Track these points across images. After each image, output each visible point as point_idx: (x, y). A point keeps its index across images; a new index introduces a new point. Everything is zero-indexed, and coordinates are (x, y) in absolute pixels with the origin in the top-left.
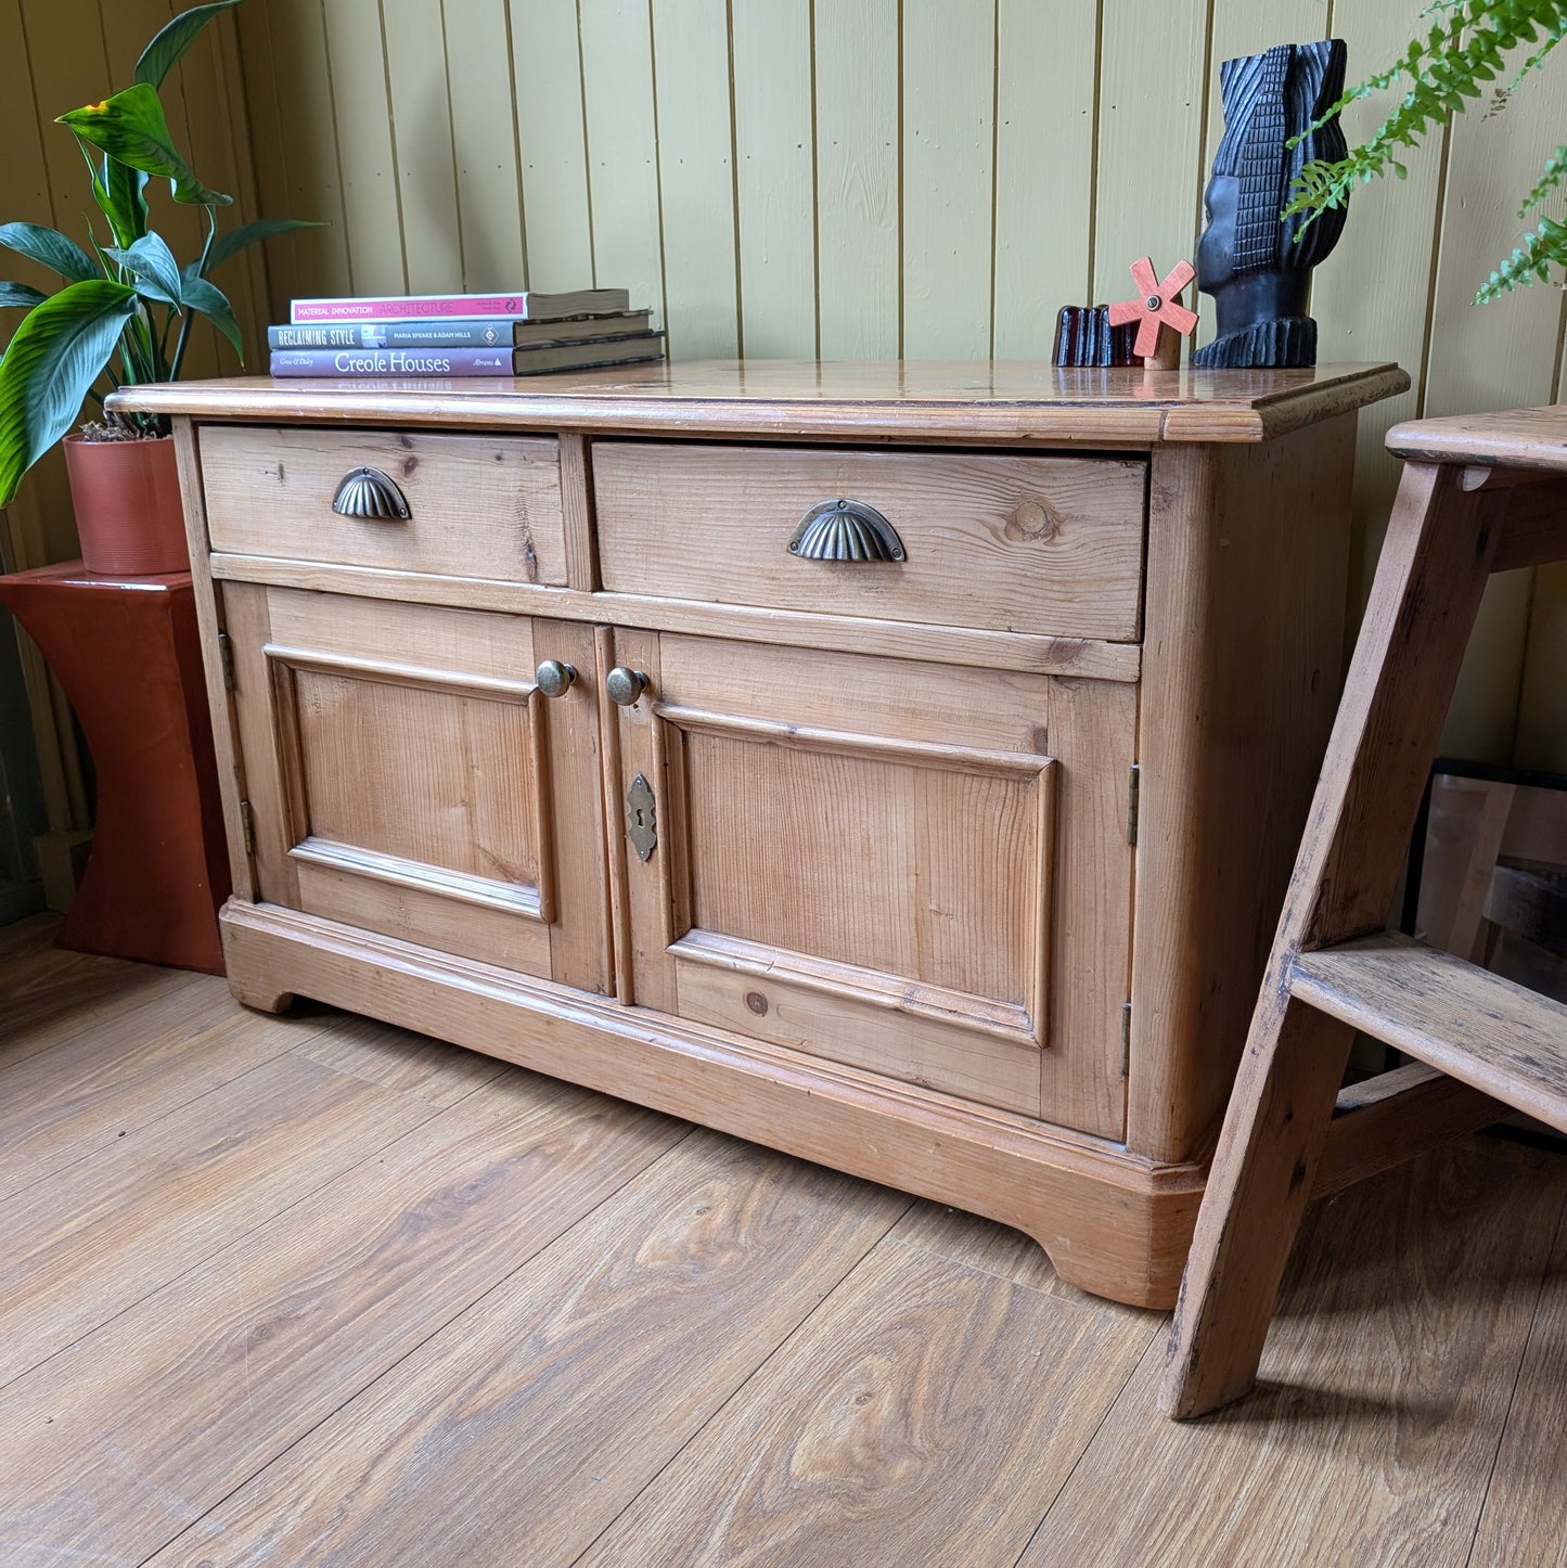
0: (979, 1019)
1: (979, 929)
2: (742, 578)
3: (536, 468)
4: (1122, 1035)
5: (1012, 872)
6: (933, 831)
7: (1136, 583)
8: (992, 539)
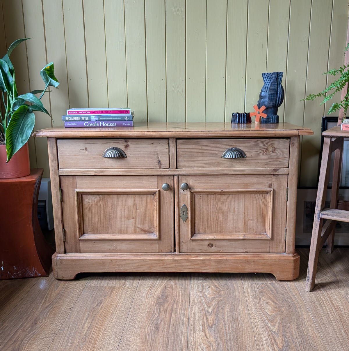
0: (259, 237)
1: (257, 221)
2: (212, 163)
3: (162, 145)
4: (285, 233)
6: (248, 205)
7: (288, 158)
8: (263, 153)
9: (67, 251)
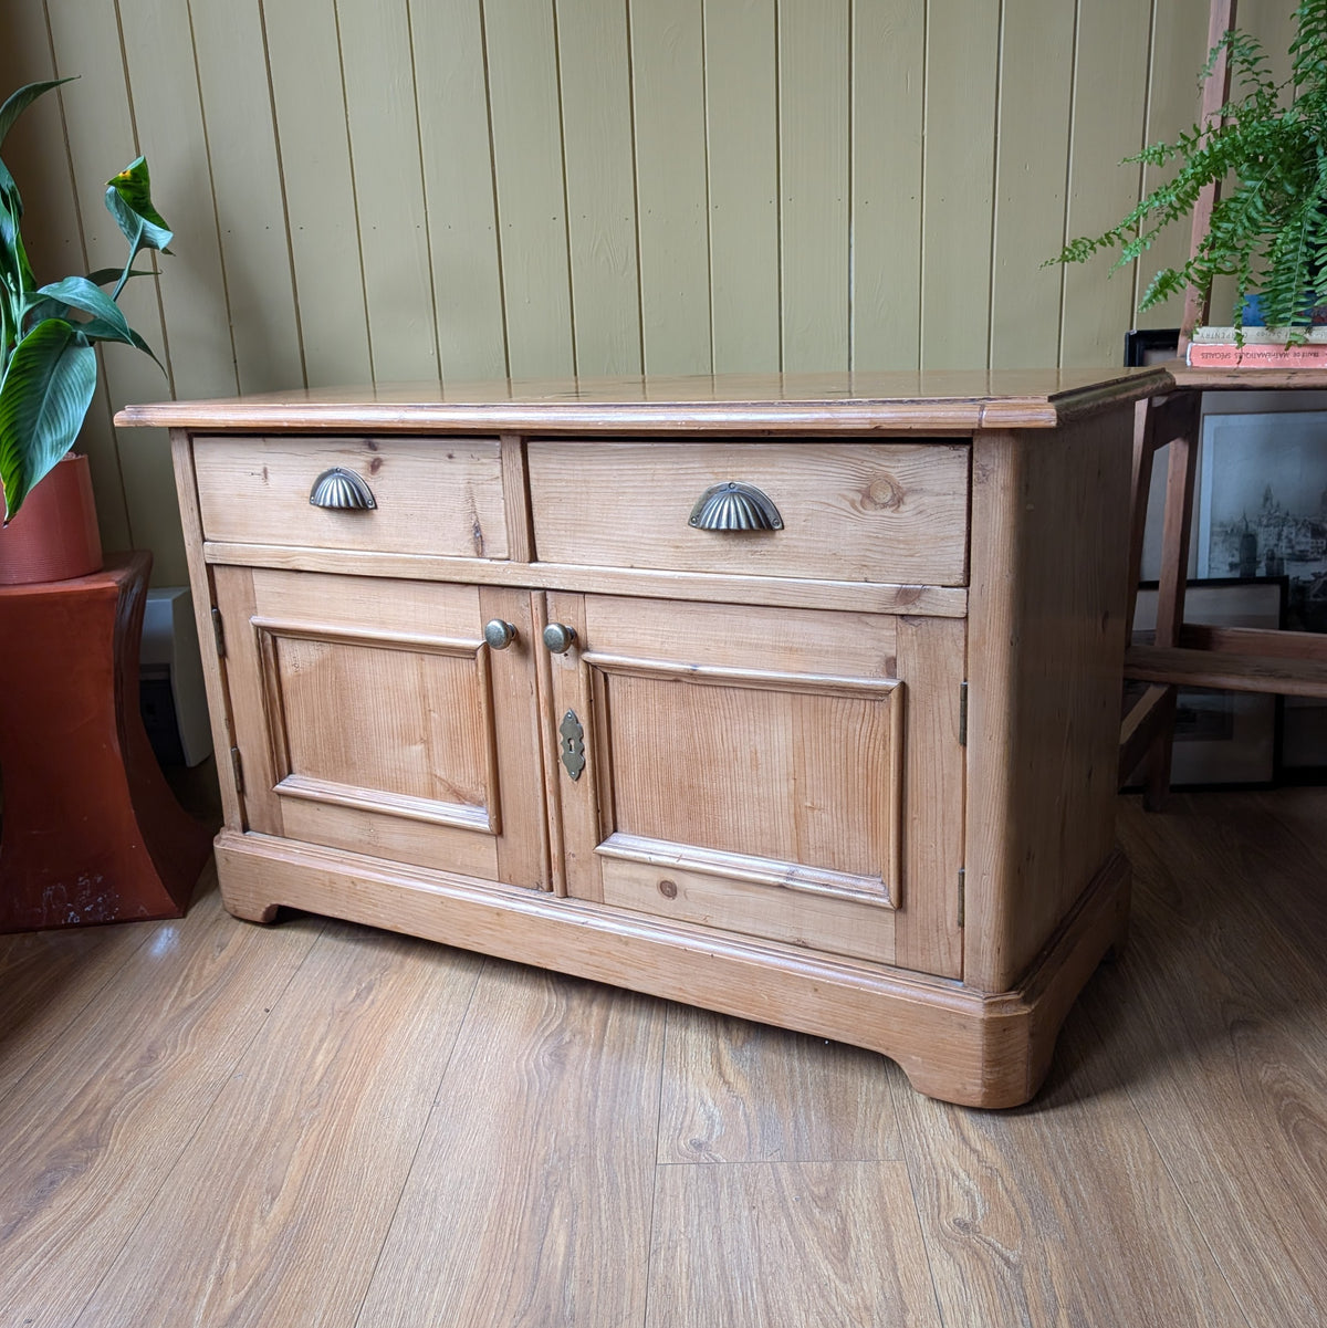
0: (846, 890)
1: (844, 819)
2: (653, 548)
3: (482, 464)
4: (958, 894)
5: (870, 774)
6: (807, 743)
7: (963, 540)
8: (852, 511)
9: (251, 825)
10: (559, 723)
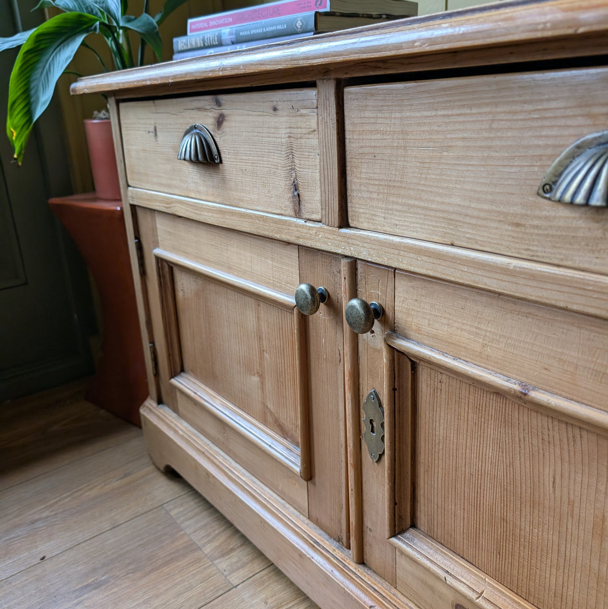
3: (301, 115)
9: (165, 399)
10: (363, 400)
